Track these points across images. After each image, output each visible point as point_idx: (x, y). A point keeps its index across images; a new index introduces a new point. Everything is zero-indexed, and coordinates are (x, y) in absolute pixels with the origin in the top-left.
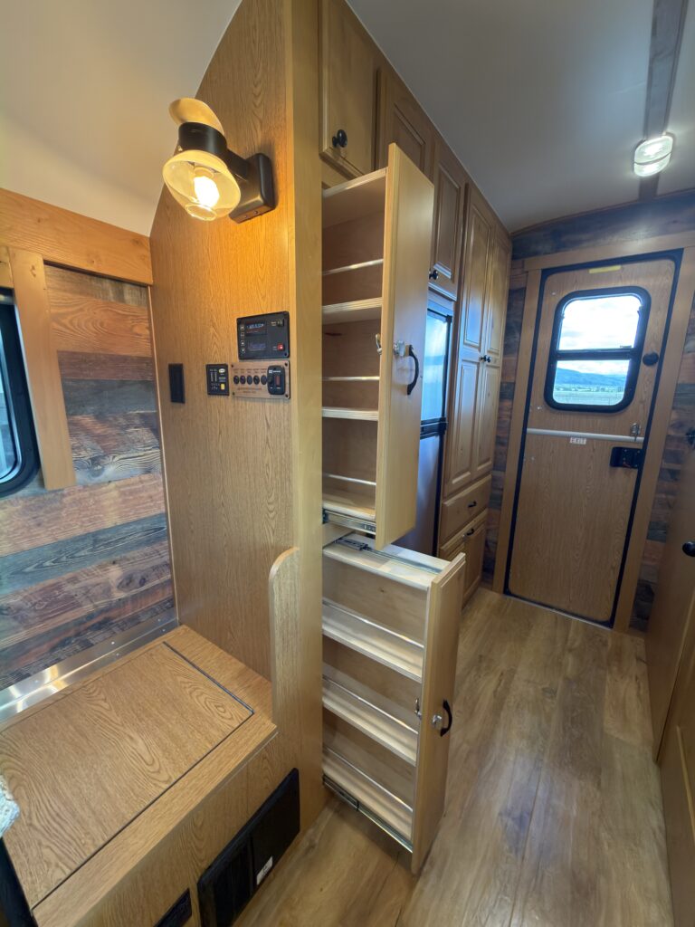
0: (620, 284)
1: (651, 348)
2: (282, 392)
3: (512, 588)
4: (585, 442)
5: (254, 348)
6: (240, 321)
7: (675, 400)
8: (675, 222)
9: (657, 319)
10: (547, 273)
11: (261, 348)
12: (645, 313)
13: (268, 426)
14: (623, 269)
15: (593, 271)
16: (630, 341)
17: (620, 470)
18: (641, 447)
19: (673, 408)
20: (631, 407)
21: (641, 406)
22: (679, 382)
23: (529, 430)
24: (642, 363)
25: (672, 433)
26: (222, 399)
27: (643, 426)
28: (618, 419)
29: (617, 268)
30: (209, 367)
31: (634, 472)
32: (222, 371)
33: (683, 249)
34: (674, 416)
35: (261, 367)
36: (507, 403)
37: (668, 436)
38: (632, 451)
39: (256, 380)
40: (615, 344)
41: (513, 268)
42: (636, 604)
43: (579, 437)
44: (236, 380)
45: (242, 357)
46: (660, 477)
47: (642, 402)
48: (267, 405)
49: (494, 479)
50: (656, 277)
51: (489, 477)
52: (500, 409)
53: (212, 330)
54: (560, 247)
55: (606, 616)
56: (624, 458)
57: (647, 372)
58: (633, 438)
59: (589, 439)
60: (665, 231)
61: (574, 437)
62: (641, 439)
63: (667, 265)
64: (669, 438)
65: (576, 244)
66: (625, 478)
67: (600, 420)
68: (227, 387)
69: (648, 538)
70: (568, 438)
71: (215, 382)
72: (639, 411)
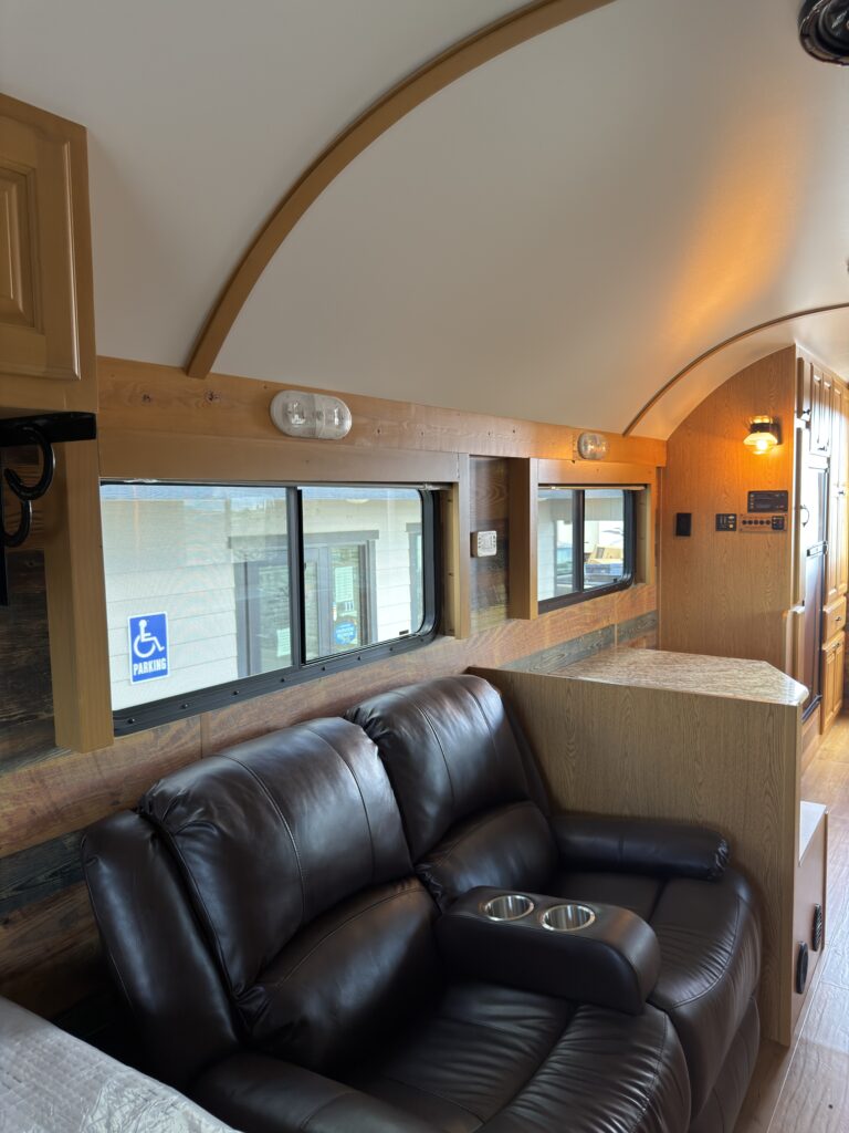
2: (782, 528)
5: (762, 506)
6: (750, 493)
11: (767, 506)
13: (769, 546)
26: (730, 533)
30: (718, 516)
32: (731, 517)
35: (768, 516)
39: (762, 523)
44: (744, 522)
45: (750, 510)
48: (769, 535)
53: (724, 496)
68: (735, 525)
71: (723, 523)
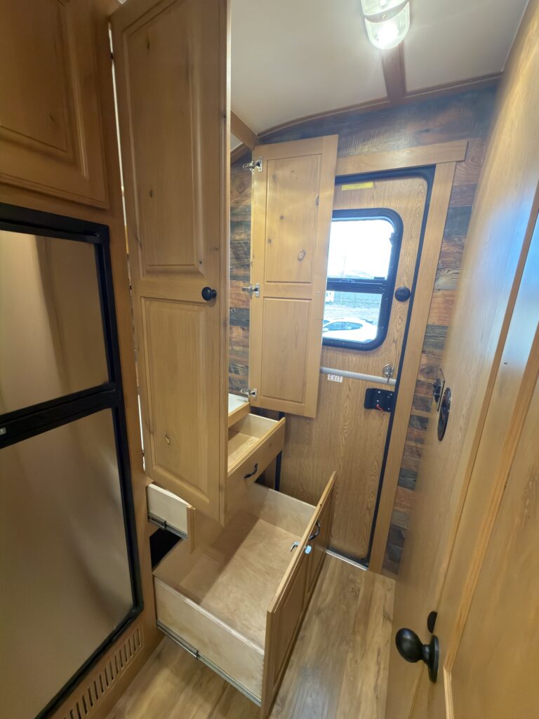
0: (372, 206)
1: (403, 282)
4: (341, 380)
7: (424, 344)
8: (427, 131)
9: (409, 247)
12: (397, 240)
14: (375, 187)
15: (345, 187)
16: (384, 273)
17: (374, 411)
18: (393, 389)
19: (423, 352)
20: (383, 347)
21: (394, 345)
22: (430, 323)
24: (394, 299)
25: (422, 379)
27: (395, 368)
28: (371, 359)
29: (369, 185)
31: (388, 415)
33: (435, 165)
34: (424, 361)
37: (418, 381)
38: (385, 393)
40: (370, 275)
42: (388, 548)
43: (336, 374)
46: (410, 424)
47: (395, 341)
55: (364, 549)
56: (379, 400)
57: (399, 308)
58: (386, 379)
59: (345, 377)
60: (416, 143)
61: (331, 374)
62: (393, 381)
63: (418, 184)
64: (418, 383)
66: (378, 420)
67: (353, 358)
69: (398, 485)
70: (327, 373)
72: (390, 352)
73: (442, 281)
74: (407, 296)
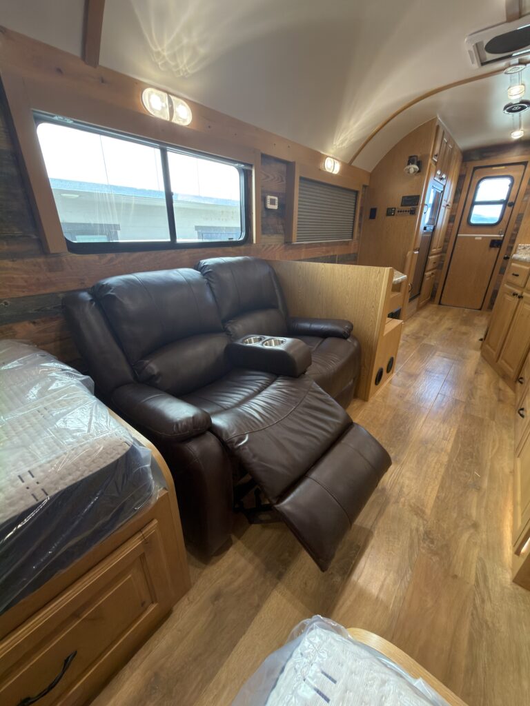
0: (504, 174)
1: (511, 200)
2: (414, 214)
3: (442, 302)
4: (480, 238)
5: (407, 203)
6: (403, 197)
7: (516, 220)
9: (515, 187)
10: (475, 169)
11: (409, 203)
12: (511, 186)
14: (506, 168)
15: (494, 168)
16: (504, 197)
17: (493, 249)
18: (501, 239)
19: (516, 223)
20: (500, 224)
21: (504, 223)
22: (520, 213)
23: (459, 235)
24: (507, 206)
26: (392, 217)
27: (504, 231)
28: (495, 229)
29: (503, 167)
30: (388, 209)
31: (498, 249)
32: (393, 209)
33: (527, 162)
34: (514, 226)
35: (409, 208)
36: (451, 224)
38: (498, 241)
39: (406, 211)
40: (498, 199)
41: (462, 166)
42: (490, 299)
43: (479, 237)
44: (398, 212)
45: (402, 205)
46: (506, 249)
47: (505, 221)
48: (408, 217)
49: (441, 257)
50: (517, 172)
51: (439, 255)
52: (448, 227)
53: (392, 199)
54: (482, 158)
55: (479, 307)
56: (495, 244)
57: (509, 209)
58: (500, 236)
59: (483, 237)
60: (522, 154)
61: (477, 236)
62: (502, 236)
63: (522, 167)
65: (488, 157)
66: (494, 251)
67: (488, 230)
68: (395, 213)
69: (499, 273)
70: (474, 237)
71: (390, 212)
72: (503, 225)
73: (526, 198)
74: (512, 205)
